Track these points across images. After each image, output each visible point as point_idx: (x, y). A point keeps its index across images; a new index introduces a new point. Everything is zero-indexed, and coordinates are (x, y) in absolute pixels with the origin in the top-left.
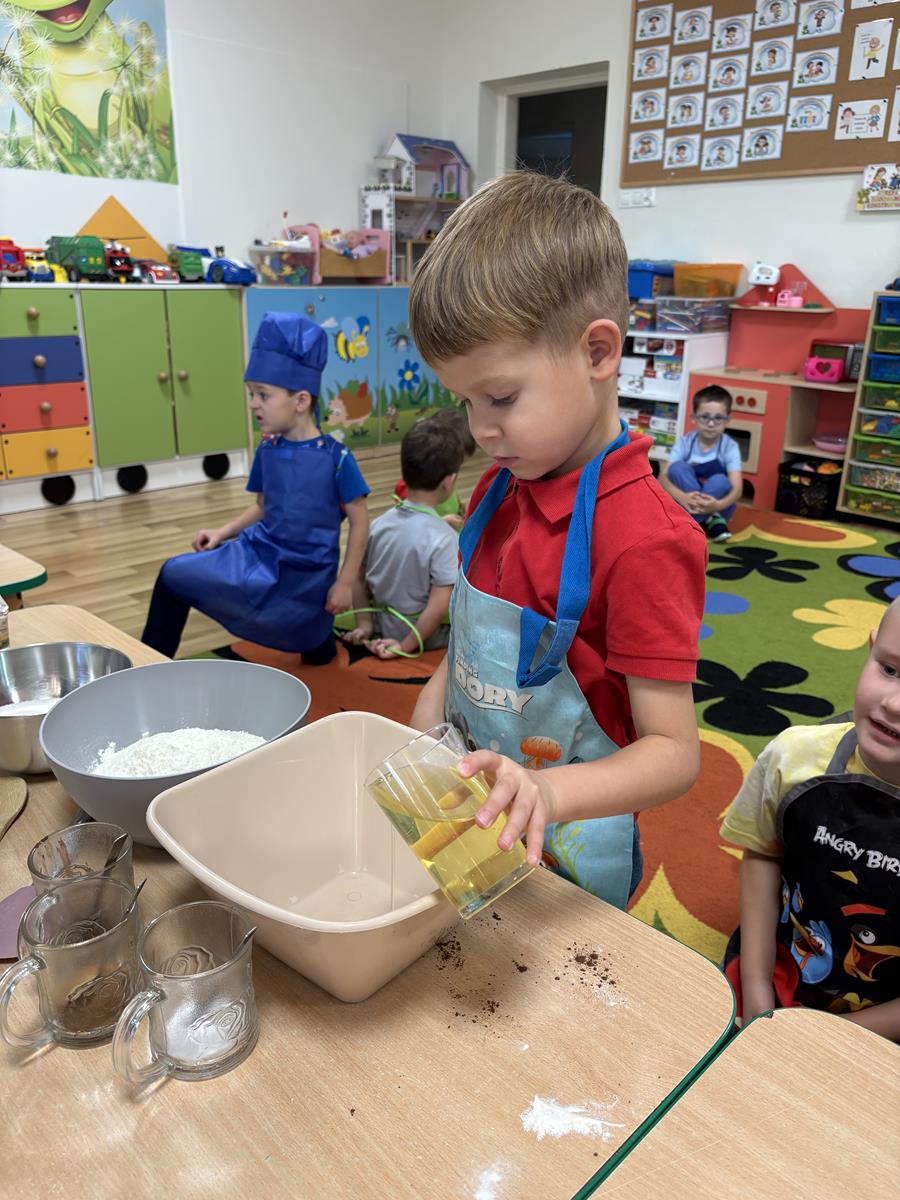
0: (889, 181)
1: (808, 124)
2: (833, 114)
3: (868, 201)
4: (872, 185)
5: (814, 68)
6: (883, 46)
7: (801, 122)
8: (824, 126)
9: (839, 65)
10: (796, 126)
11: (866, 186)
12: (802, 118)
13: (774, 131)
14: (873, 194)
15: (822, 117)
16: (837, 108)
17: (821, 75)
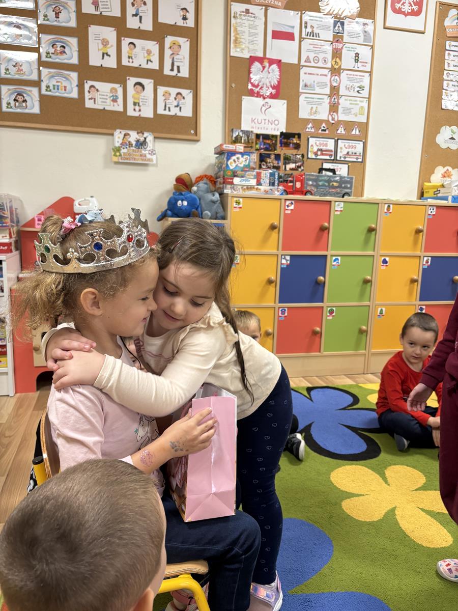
0: (134, 143)
1: (60, 91)
2: (81, 86)
3: (120, 155)
4: (121, 144)
5: (58, 49)
6: (112, 46)
7: (54, 89)
8: (74, 94)
9: (79, 51)
10: (50, 91)
11: (117, 145)
12: (54, 86)
13: (30, 91)
14: (123, 151)
15: (72, 88)
16: (84, 84)
17: (64, 56)
